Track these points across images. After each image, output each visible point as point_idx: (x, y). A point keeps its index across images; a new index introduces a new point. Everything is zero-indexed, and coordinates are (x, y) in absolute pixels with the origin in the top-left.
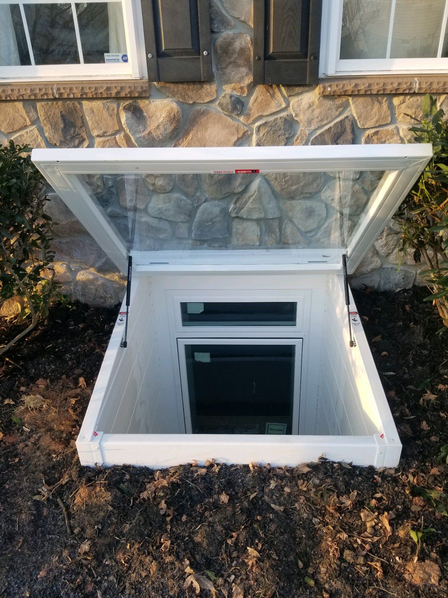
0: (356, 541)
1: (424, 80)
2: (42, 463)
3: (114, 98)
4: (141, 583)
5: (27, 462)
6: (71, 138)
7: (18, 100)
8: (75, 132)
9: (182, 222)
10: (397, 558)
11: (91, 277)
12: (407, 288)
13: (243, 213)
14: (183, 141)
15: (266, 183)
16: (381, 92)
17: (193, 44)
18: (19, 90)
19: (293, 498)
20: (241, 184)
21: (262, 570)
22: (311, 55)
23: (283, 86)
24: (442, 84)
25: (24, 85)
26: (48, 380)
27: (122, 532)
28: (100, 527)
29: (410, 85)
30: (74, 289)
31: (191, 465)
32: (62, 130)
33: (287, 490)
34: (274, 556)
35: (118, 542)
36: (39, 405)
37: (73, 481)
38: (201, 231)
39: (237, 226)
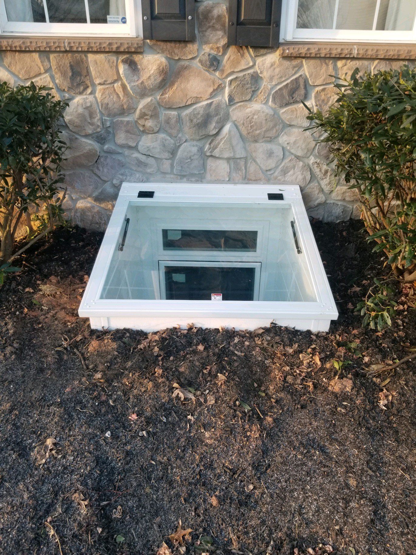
0: (296, 372)
1: (360, 47)
2: (59, 328)
3: (114, 52)
4: (140, 395)
5: (48, 328)
6: (77, 85)
7: (35, 51)
8: (80, 80)
9: (166, 159)
10: (324, 379)
11: (89, 205)
12: (345, 220)
13: (216, 153)
14: (169, 91)
15: (235, 128)
16: (328, 56)
17: (180, 10)
18: (36, 42)
19: (251, 348)
20: (215, 128)
21: (228, 387)
22: (274, 23)
23: (251, 47)
24: (375, 51)
25: (40, 39)
26: (59, 277)
27: (125, 367)
28: (109, 364)
29: (351, 51)
30: (74, 215)
31: (175, 328)
32: (70, 78)
33: (247, 343)
34: (237, 379)
35: (123, 373)
36: (54, 292)
37: (85, 338)
38: (182, 167)
39: (210, 163)
